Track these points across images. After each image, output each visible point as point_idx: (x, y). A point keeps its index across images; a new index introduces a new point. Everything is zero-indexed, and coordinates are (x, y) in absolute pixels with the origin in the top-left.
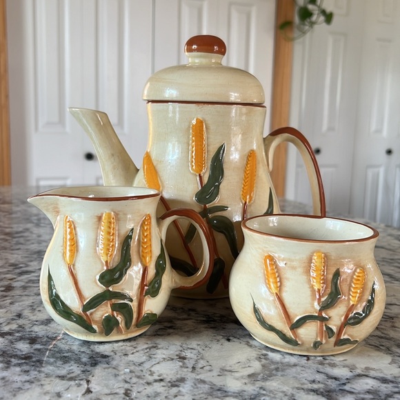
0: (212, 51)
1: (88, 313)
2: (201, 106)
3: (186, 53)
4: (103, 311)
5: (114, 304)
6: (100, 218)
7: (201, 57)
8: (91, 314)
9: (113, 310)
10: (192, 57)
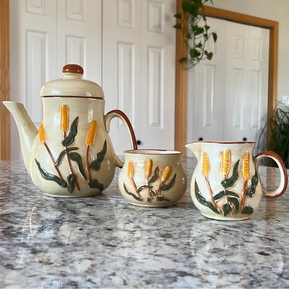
0: (76, 72)
1: (215, 201)
2: (65, 98)
3: (63, 73)
4: (223, 201)
5: (228, 198)
6: (222, 153)
7: (70, 75)
8: (217, 202)
9: (228, 201)
10: (66, 75)
